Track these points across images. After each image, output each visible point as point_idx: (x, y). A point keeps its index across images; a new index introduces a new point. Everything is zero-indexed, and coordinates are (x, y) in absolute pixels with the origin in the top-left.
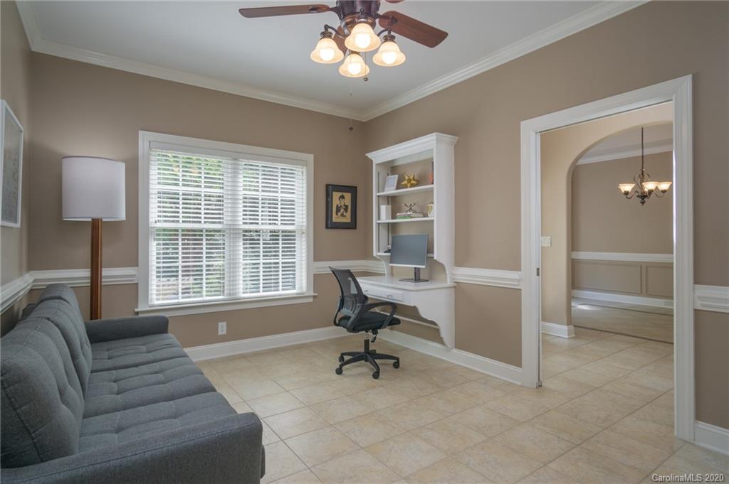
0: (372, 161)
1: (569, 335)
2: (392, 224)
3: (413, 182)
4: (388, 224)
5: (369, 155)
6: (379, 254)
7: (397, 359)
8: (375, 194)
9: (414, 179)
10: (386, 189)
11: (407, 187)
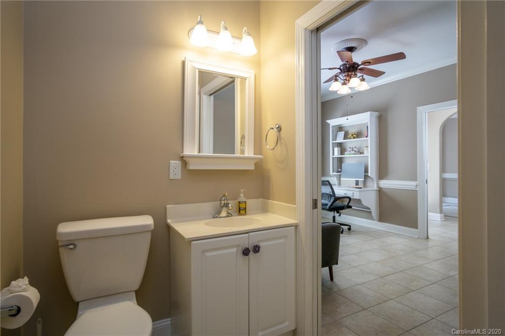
0: (329, 124)
1: (441, 219)
2: (340, 157)
3: (354, 136)
4: (338, 157)
5: (328, 121)
6: (334, 173)
7: (350, 226)
8: (331, 142)
9: (355, 134)
10: (337, 139)
11: (351, 139)
